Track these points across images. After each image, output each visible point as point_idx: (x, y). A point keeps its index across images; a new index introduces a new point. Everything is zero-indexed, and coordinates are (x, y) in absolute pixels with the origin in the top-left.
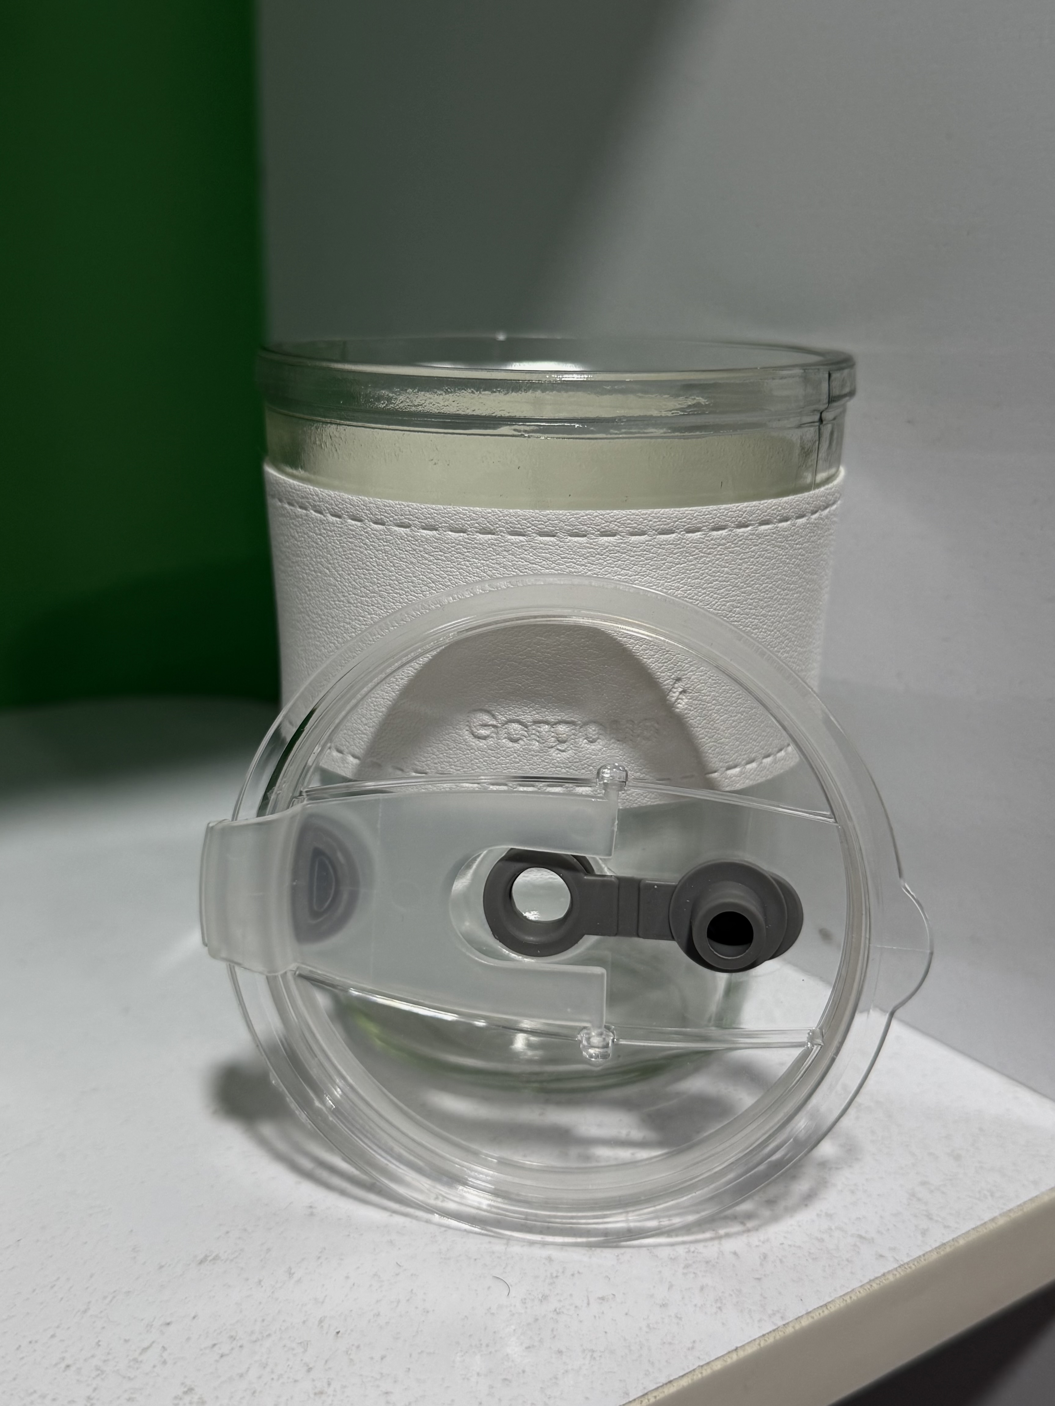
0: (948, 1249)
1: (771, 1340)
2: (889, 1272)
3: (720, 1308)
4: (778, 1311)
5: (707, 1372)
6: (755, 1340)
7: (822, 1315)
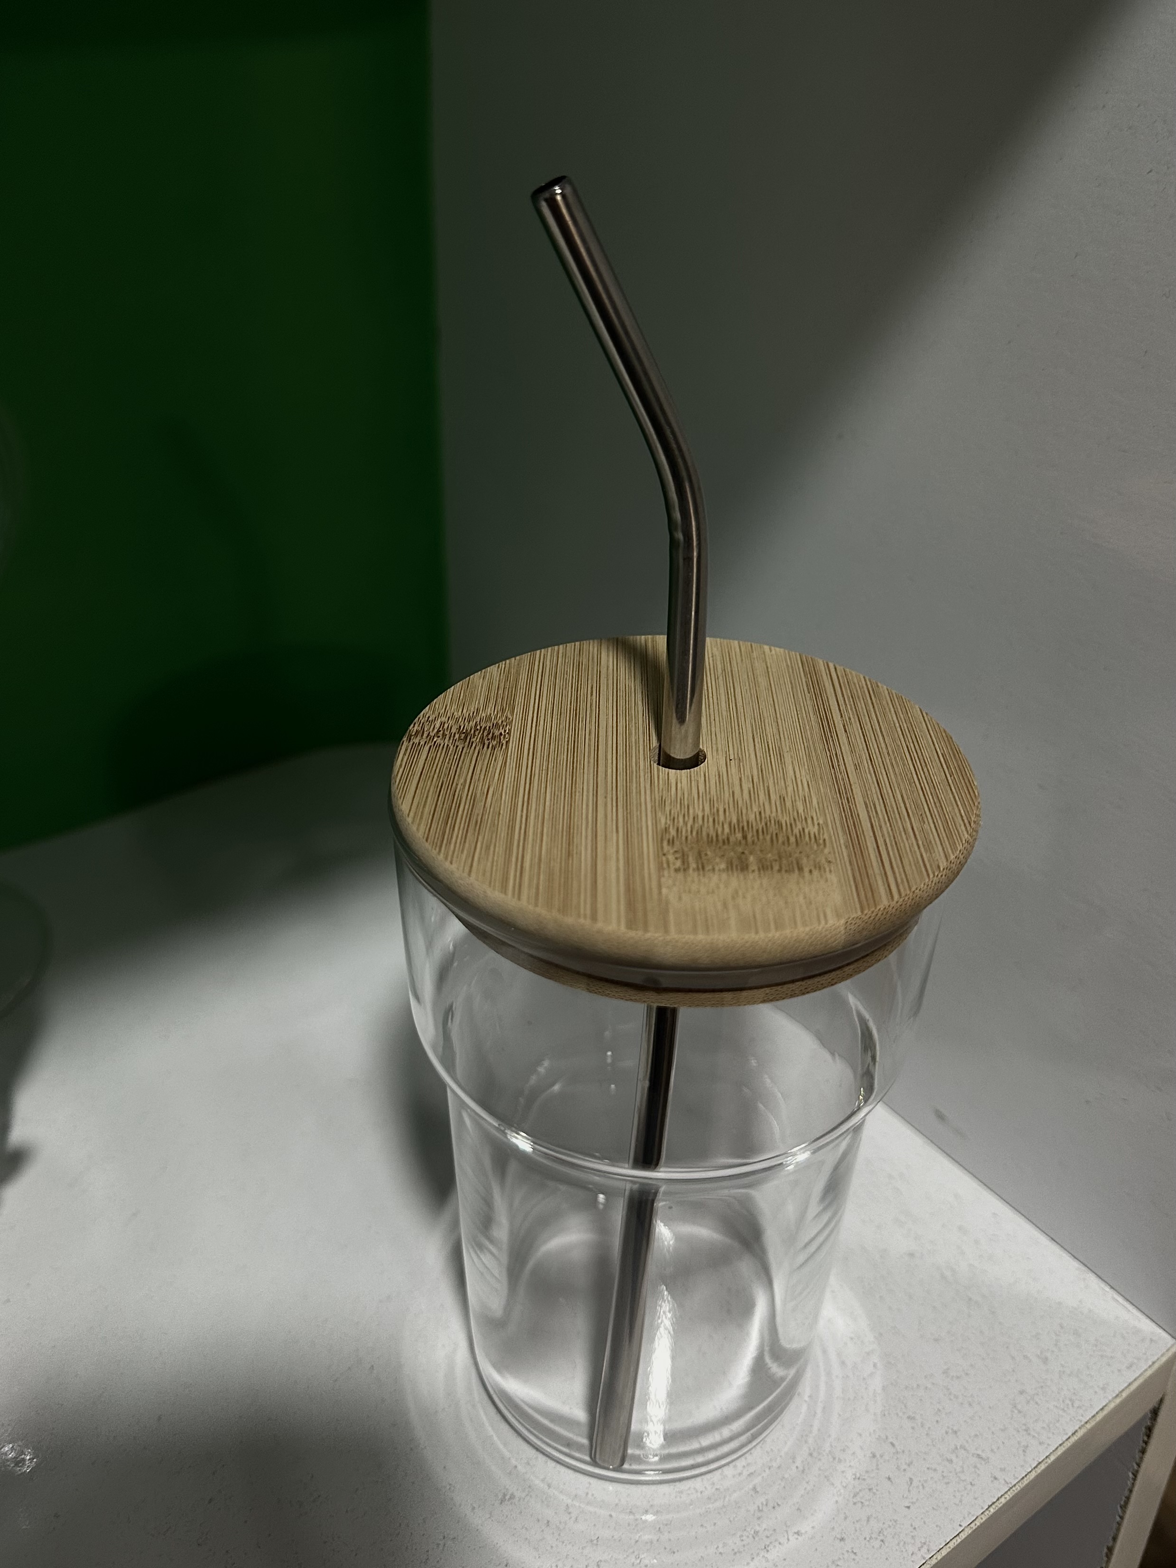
0: (1043, 1467)
2: (1002, 1496)
3: (882, 1541)
4: (925, 1543)
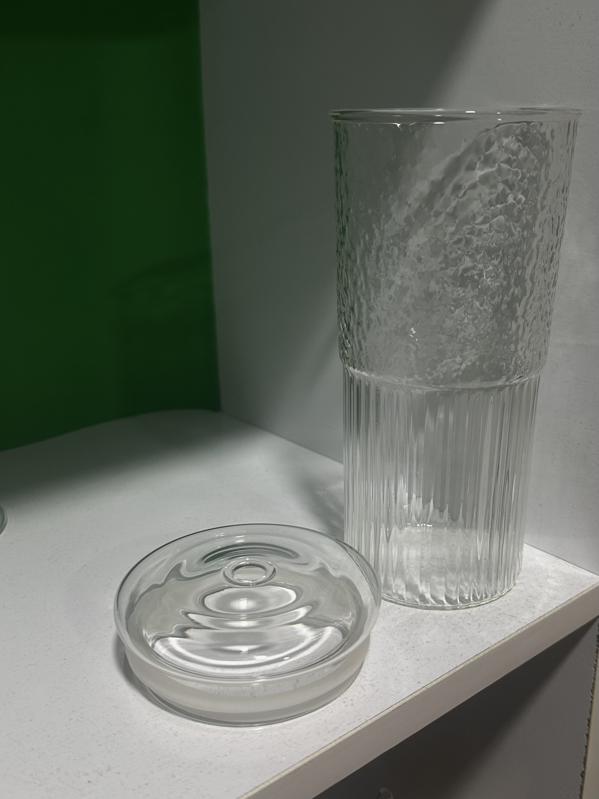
1: (487, 651)
5: (468, 663)
6: (482, 652)
7: (503, 642)
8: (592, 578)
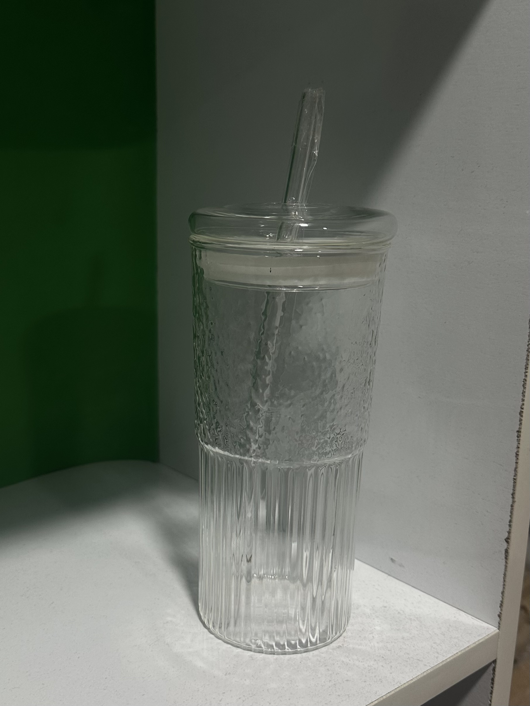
8: (487, 628)
